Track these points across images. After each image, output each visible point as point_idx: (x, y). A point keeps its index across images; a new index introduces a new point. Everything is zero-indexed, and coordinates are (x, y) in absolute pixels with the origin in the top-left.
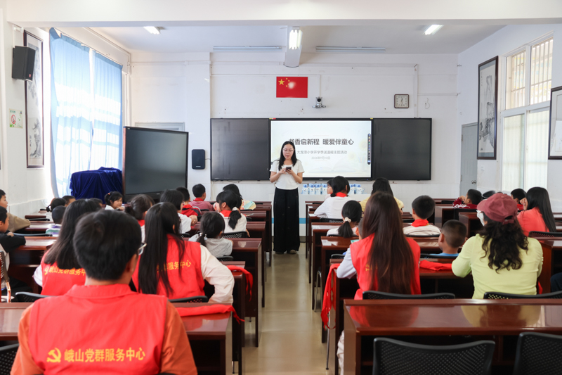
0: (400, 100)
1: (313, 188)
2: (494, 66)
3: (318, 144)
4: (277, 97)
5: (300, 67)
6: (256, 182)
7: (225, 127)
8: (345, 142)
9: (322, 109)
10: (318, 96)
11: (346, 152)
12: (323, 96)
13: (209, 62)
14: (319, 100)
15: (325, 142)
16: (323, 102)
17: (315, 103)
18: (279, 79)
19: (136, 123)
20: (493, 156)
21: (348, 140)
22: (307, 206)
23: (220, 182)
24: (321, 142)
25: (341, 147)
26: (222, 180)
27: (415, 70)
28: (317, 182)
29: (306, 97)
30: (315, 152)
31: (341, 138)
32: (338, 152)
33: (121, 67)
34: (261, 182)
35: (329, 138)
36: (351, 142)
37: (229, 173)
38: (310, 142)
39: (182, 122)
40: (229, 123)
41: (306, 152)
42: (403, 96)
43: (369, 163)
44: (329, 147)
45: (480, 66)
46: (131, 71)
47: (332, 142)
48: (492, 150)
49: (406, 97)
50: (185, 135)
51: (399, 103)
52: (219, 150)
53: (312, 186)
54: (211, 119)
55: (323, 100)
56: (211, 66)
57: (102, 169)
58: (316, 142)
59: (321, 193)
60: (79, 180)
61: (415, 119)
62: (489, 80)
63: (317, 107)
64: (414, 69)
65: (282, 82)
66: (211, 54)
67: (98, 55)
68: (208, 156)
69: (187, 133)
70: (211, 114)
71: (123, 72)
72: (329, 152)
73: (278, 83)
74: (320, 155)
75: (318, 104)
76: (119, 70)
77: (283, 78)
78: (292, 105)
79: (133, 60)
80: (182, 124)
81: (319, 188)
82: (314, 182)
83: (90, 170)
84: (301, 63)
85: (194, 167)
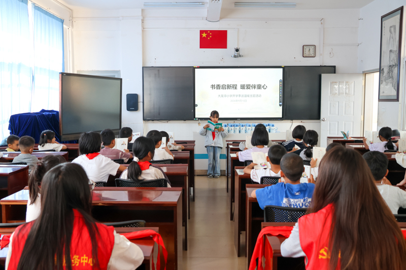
0: (308, 50)
1: (233, 128)
2: (399, 16)
3: (236, 88)
4: (200, 48)
5: (221, 21)
6: (183, 121)
7: (155, 75)
8: (259, 87)
9: (239, 58)
10: (236, 47)
11: (260, 96)
12: (240, 47)
13: (141, 18)
14: (237, 50)
15: (243, 87)
16: (241, 52)
17: (234, 53)
18: (202, 32)
19: (78, 71)
20: (396, 98)
21: (262, 85)
22: (228, 145)
23: (151, 122)
24: (239, 87)
25: (256, 91)
26: (153, 120)
27: (322, 23)
28: (236, 121)
29: (225, 47)
30: (234, 96)
31: (257, 83)
32: (254, 96)
33: (62, 21)
34: (186, 121)
35: (246, 83)
36: (265, 87)
37: (159, 114)
38: (229, 87)
39: (118, 70)
40: (159, 70)
41: (225, 96)
42: (310, 47)
43: (280, 105)
44: (246, 91)
45: (382, 17)
46: (72, 26)
47: (248, 87)
48: (394, 93)
49: (313, 47)
50: (119, 81)
51: (307, 53)
52: (150, 94)
53: (231, 126)
54: (143, 67)
55: (240, 50)
56: (143, 21)
57: (43, 111)
58: (235, 87)
59: (240, 132)
60: (17, 121)
61: (321, 66)
62: (392, 29)
63: (235, 56)
64: (320, 22)
65: (204, 35)
66: (142, 10)
67: (37, 8)
68: (140, 99)
69: (121, 79)
70: (143, 63)
71: (64, 25)
72: (246, 96)
73: (201, 36)
74: (238, 98)
75: (236, 53)
76: (61, 23)
77: (206, 32)
78: (213, 55)
79: (74, 16)
80: (118, 72)
81: (238, 128)
82: (232, 121)
83: (32, 112)
84: (221, 18)
85: (128, 109)
